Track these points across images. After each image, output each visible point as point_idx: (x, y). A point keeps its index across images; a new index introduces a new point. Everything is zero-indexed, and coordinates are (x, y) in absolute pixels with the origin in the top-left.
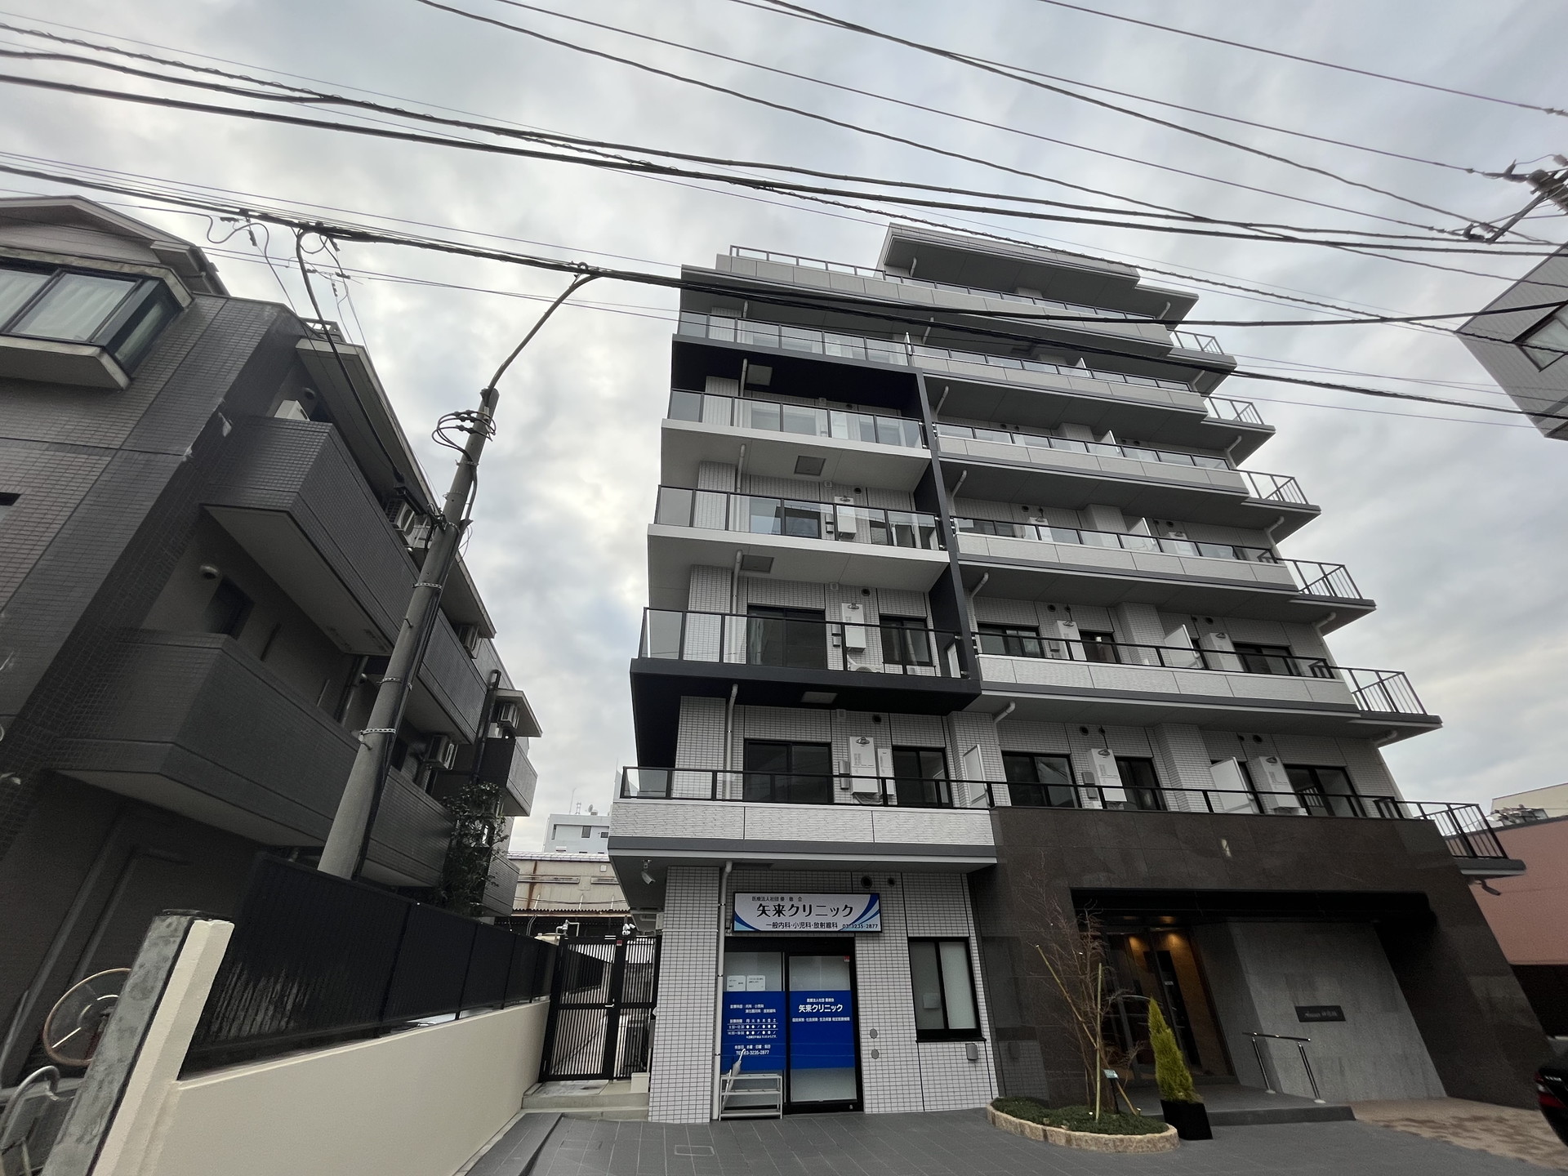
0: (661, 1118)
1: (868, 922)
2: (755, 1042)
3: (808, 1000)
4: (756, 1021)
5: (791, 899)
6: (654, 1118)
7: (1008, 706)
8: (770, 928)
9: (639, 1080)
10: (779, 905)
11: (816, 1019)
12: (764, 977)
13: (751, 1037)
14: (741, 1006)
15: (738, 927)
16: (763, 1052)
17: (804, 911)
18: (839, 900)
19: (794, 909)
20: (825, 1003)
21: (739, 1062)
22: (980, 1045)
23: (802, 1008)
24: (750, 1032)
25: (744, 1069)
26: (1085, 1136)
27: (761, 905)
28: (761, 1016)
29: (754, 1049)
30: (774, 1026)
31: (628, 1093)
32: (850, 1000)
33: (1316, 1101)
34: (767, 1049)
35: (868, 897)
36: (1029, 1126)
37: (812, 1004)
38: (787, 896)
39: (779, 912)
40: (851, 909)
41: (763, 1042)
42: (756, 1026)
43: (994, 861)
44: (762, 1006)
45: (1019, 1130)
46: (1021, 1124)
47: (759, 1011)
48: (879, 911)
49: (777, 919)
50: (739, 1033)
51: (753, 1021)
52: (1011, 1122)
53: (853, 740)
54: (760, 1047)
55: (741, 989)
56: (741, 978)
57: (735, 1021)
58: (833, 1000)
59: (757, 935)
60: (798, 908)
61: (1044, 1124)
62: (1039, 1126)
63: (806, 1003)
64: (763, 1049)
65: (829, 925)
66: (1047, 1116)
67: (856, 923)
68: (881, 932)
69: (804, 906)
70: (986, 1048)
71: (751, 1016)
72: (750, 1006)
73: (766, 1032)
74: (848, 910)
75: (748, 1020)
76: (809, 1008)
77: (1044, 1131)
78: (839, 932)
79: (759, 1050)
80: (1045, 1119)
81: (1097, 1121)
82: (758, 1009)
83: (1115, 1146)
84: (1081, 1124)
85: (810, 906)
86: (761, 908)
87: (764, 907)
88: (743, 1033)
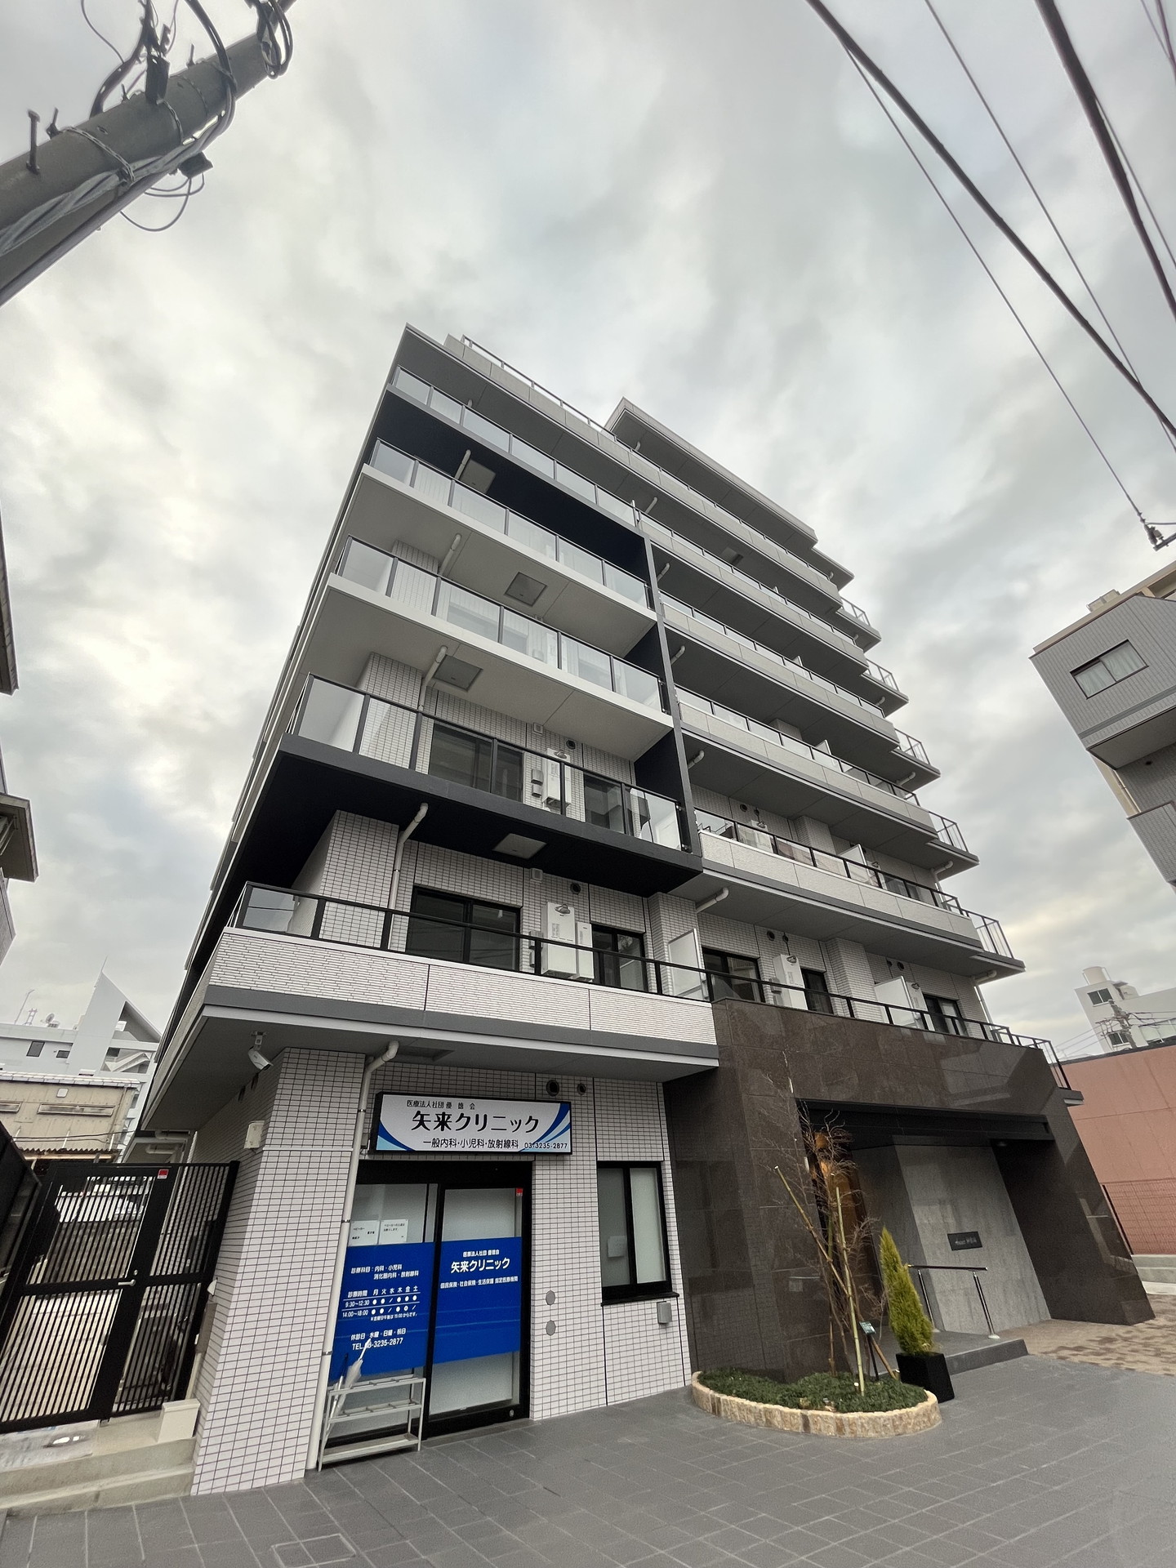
0: (217, 1483)
1: (556, 1141)
2: (381, 1326)
3: (465, 1254)
4: (388, 1292)
5: (461, 1106)
6: (202, 1488)
7: (721, 892)
8: (429, 1148)
9: (176, 1417)
10: (444, 1114)
11: (474, 1282)
12: (405, 1222)
13: (379, 1318)
14: (368, 1269)
15: (383, 1144)
16: (394, 1342)
17: (477, 1123)
18: (521, 1110)
19: (464, 1120)
20: (487, 1257)
21: (359, 1362)
22: (672, 1302)
23: (455, 1266)
24: (378, 1311)
25: (367, 1372)
26: (860, 1418)
27: (418, 1113)
28: (399, 1282)
29: (381, 1337)
30: (415, 1298)
31: (152, 1443)
32: (521, 1250)
33: (991, 1337)
34: (400, 1336)
35: (555, 1108)
36: (781, 1412)
37: (469, 1259)
38: (455, 1101)
39: (443, 1123)
40: (537, 1121)
41: (394, 1325)
42: (387, 1300)
43: (715, 1063)
44: (400, 1267)
45: (764, 1420)
46: (766, 1411)
47: (394, 1275)
48: (570, 1126)
49: (439, 1134)
50: (360, 1313)
51: (384, 1291)
52: (750, 1410)
53: (551, 906)
54: (390, 1333)
55: (370, 1241)
56: (373, 1224)
57: (356, 1294)
58: (498, 1252)
59: (405, 1158)
60: (469, 1118)
61: (800, 1407)
62: (795, 1411)
63: (461, 1259)
64: (395, 1336)
65: (507, 1144)
66: (800, 1395)
67: (542, 1141)
68: (571, 1153)
69: (477, 1116)
70: (678, 1306)
71: (382, 1284)
72: (382, 1268)
73: (402, 1307)
74: (533, 1123)
75: (376, 1292)
76: (464, 1266)
77: (805, 1417)
78: (520, 1153)
79: (388, 1338)
80: (801, 1399)
81: (863, 1394)
82: (392, 1271)
83: (895, 1427)
84: (847, 1401)
85: (485, 1116)
86: (419, 1117)
87: (422, 1116)
88: (366, 1313)
